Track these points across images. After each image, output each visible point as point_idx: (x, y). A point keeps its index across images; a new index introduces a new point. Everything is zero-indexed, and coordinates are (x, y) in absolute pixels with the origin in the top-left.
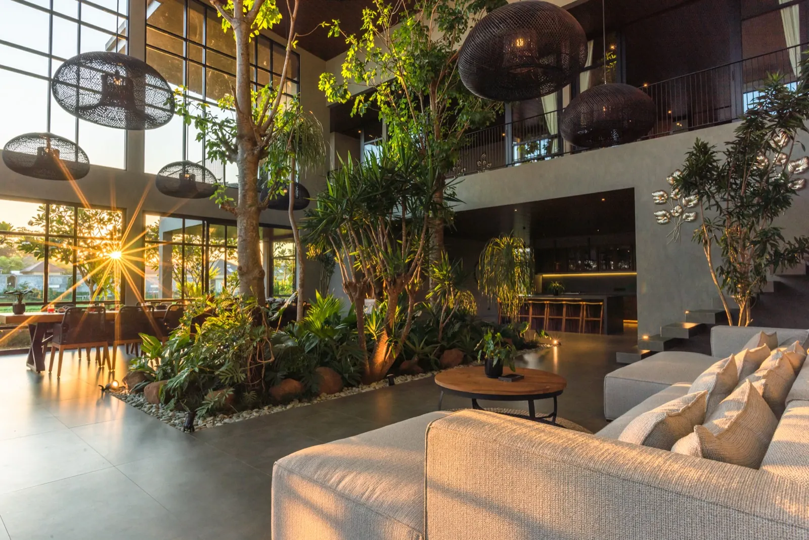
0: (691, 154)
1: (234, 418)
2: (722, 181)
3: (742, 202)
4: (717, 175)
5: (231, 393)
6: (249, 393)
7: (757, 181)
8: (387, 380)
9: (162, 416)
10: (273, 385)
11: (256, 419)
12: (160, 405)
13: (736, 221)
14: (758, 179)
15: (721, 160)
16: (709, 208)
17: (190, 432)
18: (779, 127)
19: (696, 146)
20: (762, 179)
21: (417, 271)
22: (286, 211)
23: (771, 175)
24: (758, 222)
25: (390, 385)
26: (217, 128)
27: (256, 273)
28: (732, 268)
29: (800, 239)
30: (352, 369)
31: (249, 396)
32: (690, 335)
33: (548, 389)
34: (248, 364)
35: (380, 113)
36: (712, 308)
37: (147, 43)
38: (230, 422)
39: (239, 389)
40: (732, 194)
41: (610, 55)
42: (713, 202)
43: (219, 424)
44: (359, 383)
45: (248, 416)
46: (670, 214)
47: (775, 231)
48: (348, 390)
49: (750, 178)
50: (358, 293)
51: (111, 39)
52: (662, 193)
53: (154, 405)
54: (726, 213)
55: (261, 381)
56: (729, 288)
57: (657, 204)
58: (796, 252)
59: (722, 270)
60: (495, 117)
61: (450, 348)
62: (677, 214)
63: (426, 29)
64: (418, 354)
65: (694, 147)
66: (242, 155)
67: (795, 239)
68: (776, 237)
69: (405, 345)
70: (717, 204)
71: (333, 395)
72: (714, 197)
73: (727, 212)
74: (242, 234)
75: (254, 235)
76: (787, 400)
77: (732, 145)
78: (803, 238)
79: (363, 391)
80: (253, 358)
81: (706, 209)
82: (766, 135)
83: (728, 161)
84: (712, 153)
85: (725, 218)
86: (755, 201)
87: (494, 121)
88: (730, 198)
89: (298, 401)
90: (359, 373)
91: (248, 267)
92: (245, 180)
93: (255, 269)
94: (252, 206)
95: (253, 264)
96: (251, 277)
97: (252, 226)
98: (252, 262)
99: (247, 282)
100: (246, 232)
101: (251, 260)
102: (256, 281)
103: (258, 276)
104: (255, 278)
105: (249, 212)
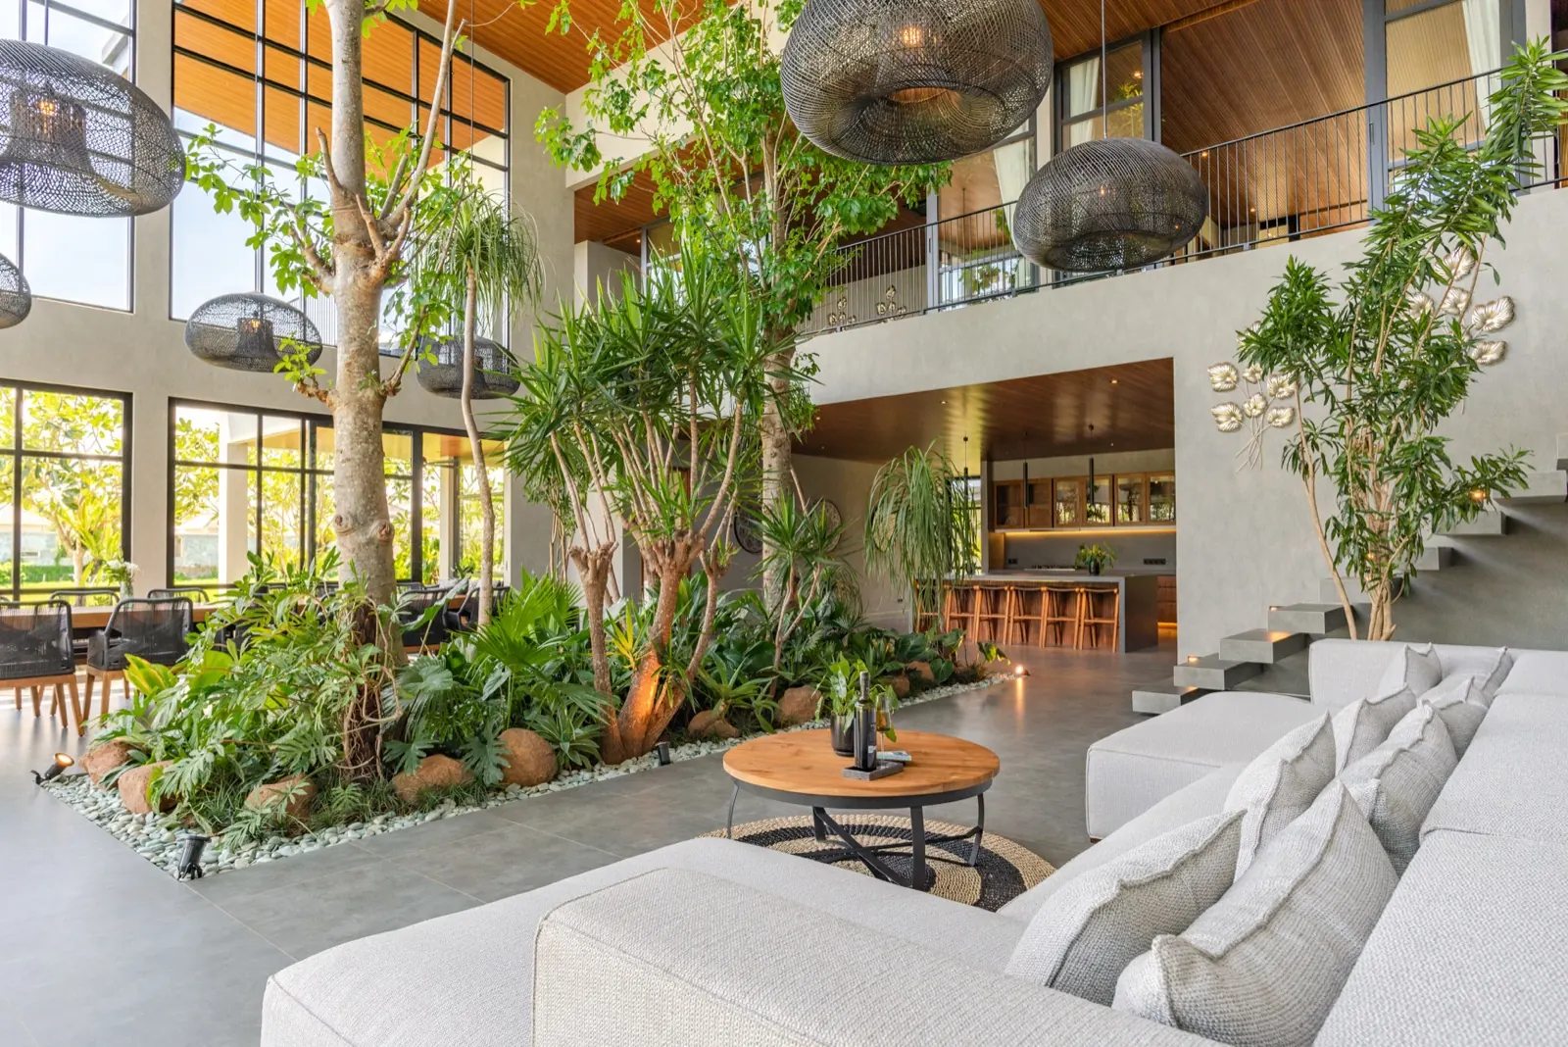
0: (1281, 289)
1: (303, 843)
2: (1338, 343)
3: (1376, 386)
4: (1330, 332)
5: (302, 792)
6: (344, 788)
7: (1408, 344)
8: (656, 753)
9: (145, 841)
10: (401, 769)
11: (349, 845)
12: (149, 816)
13: (1365, 426)
14: (1409, 339)
15: (1338, 301)
16: (1311, 398)
17: (193, 878)
18: (1449, 230)
19: (1291, 273)
20: (1416, 339)
21: (725, 527)
22: (457, 400)
23: (1434, 333)
24: (1408, 429)
25: (662, 763)
26: (291, 217)
27: (374, 529)
28: (1356, 520)
29: (1482, 460)
30: (578, 731)
31: (345, 795)
32: (1277, 656)
33: (953, 783)
34: (346, 725)
35: (655, 196)
36: (1317, 600)
37: (177, 43)
38: (290, 854)
39: (322, 780)
40: (1359, 369)
41: (1132, 91)
42: (1318, 385)
43: (265, 860)
44: (594, 761)
45: (335, 839)
46: (1242, 411)
47: (1433, 446)
48: (571, 775)
49: (1392, 338)
50: (590, 572)
51: (112, 39)
52: (1226, 369)
53: (136, 816)
54: (1344, 410)
55: (374, 762)
56: (1351, 563)
57: (1217, 390)
58: (1474, 487)
59: (1337, 525)
60: (895, 209)
61: (799, 685)
62: (1256, 412)
63: (756, 26)
64: (727, 699)
65: (1285, 276)
66: (345, 278)
67: (1474, 459)
68: (1435, 458)
69: (697, 681)
70: (1327, 391)
71: (534, 789)
72: (1320, 376)
73: (1348, 407)
74: (343, 448)
75: (371, 450)
76: (1424, 829)
77: (1358, 270)
78: (1490, 461)
79: (601, 779)
80: (357, 715)
81: (1307, 400)
82: (1423, 247)
83: (1351, 304)
84: (1321, 289)
85: (1342, 418)
86: (1402, 385)
87: (893, 218)
88: (1353, 379)
89: (454, 803)
90: (595, 739)
91: (355, 518)
92: (351, 331)
93: (372, 520)
94: (366, 387)
95: (366, 511)
96: (362, 539)
97: (366, 429)
98: (365, 506)
99: (354, 550)
100: (352, 443)
101: (363, 502)
102: (373, 547)
103: (378, 536)
104: (370, 542)
105: (359, 400)
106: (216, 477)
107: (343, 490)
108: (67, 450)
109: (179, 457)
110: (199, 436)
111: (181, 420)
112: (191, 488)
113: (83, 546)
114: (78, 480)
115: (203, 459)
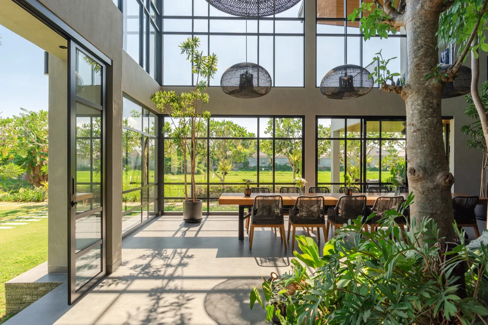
91: (425, 169)
92: (419, 42)
93: (438, 172)
94: (431, 77)
95: (433, 166)
96: (430, 185)
97: (432, 107)
98: (432, 162)
99: (424, 192)
100: (421, 118)
101: (430, 159)
102: (438, 191)
103: (443, 184)
104: (436, 187)
105: (426, 88)
106: (329, 143)
107: (414, 151)
108: (291, 137)
109: (319, 137)
110: (325, 129)
111: (320, 125)
112: (323, 146)
113: (295, 165)
114: (294, 145)
115: (326, 137)
